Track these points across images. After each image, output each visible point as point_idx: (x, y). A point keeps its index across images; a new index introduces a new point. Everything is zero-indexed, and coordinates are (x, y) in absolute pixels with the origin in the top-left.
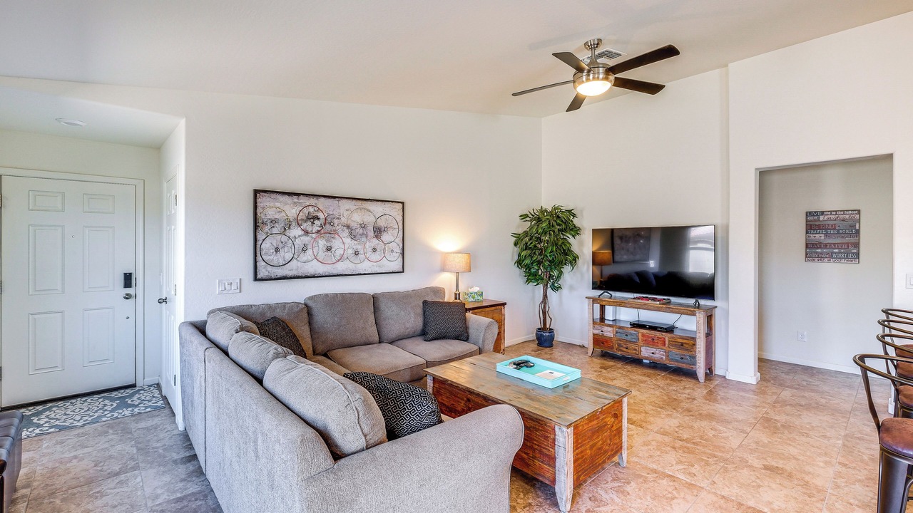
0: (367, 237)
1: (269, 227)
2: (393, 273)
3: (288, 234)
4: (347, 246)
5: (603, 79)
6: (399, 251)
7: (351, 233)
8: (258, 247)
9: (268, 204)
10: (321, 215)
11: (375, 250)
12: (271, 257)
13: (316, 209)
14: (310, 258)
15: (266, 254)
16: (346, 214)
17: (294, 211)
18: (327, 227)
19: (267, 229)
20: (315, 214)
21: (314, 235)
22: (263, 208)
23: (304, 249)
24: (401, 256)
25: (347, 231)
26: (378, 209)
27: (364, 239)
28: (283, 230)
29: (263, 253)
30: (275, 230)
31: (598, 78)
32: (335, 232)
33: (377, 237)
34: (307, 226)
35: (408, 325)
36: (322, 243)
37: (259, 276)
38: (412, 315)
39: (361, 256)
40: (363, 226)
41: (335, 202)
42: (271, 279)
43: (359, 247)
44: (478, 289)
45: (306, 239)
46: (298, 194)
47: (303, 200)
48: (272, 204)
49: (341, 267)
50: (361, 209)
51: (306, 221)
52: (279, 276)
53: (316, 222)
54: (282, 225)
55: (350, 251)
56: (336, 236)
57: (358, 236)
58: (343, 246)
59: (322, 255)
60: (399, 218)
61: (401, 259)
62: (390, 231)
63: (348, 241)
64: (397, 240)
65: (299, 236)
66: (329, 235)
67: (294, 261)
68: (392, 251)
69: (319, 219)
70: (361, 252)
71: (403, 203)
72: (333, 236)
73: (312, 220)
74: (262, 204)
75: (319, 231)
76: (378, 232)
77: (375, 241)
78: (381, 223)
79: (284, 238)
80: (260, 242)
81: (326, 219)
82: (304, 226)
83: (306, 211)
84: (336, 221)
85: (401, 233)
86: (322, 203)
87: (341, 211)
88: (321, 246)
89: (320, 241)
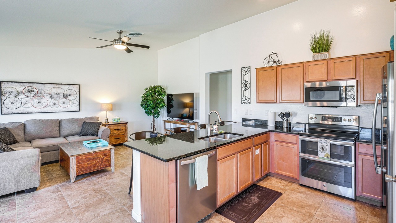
0: (60, 98)
1: (8, 94)
2: (74, 111)
3: (18, 97)
4: (49, 101)
5: (121, 45)
6: (78, 103)
7: (51, 97)
8: (2, 102)
9: (7, 86)
10: (35, 90)
11: (64, 103)
12: (10, 106)
13: (33, 88)
14: (30, 106)
15: (7, 105)
16: (48, 89)
17: (21, 89)
18: (38, 94)
19: (7, 95)
20: (32, 90)
21: (31, 98)
22: (5, 88)
23: (27, 103)
24: (79, 105)
25: (49, 96)
26: (66, 87)
27: (58, 99)
28: (15, 96)
29: (5, 104)
30: (11, 96)
31: (119, 44)
32: (43, 96)
33: (65, 98)
34: (28, 94)
35: (73, 131)
36: (36, 100)
37: (3, 113)
38: (77, 127)
39: (57, 105)
40: (58, 94)
41: (43, 85)
42: (9, 114)
43: (56, 102)
44: (118, 117)
45: (27, 99)
46: (23, 83)
47: (25, 84)
48: (9, 86)
49: (45, 110)
50: (56, 87)
51: (27, 92)
52: (13, 113)
53: (33, 93)
54: (15, 94)
55: (51, 104)
56: (43, 98)
57: (55, 98)
58: (47, 102)
59: (36, 105)
60: (77, 91)
61: (78, 106)
62: (72, 96)
63: (50, 100)
64: (76, 99)
65: (24, 98)
66: (40, 97)
67: (21, 107)
68: (74, 103)
69: (34, 91)
70: (57, 103)
71: (79, 85)
72: (41, 98)
73: (30, 92)
74: (4, 87)
75: (34, 96)
76: (66, 96)
77: (64, 100)
78: (67, 93)
79: (16, 99)
80: (4, 100)
81: (38, 91)
82: (26, 94)
83: (27, 89)
84: (43, 92)
85: (78, 96)
86: (35, 85)
87: (46, 88)
88: (35, 102)
89: (35, 100)
